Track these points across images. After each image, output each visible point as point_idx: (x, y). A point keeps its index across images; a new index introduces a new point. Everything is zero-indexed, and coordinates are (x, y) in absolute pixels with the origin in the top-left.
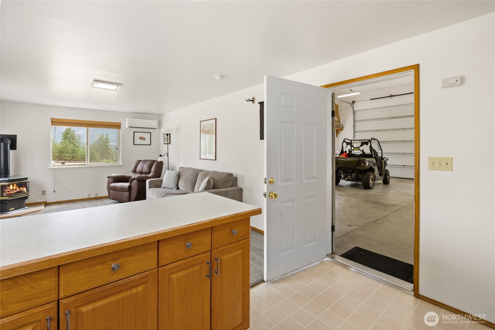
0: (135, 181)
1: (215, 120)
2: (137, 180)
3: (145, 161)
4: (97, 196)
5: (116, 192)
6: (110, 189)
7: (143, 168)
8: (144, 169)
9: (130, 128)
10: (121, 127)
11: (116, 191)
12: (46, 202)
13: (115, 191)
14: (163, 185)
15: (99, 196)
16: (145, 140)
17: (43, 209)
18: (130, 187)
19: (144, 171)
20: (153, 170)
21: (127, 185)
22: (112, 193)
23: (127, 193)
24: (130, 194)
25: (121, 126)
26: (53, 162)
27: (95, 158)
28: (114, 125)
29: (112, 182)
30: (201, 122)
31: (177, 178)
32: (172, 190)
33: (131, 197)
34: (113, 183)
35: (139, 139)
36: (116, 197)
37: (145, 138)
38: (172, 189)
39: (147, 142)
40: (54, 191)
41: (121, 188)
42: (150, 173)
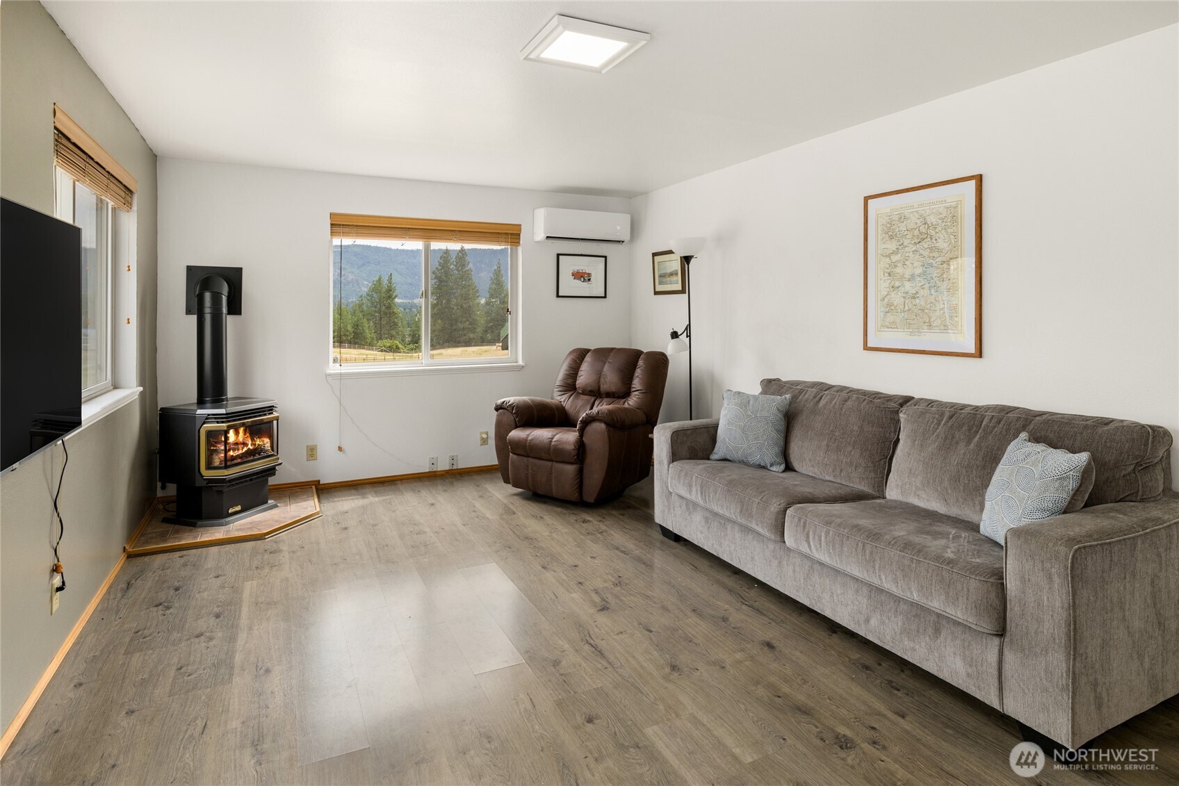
0: (599, 427)
1: (972, 184)
2: (607, 424)
3: (603, 354)
4: (455, 467)
5: (531, 460)
6: (504, 446)
7: (599, 374)
8: (607, 380)
9: (550, 241)
10: (519, 239)
11: (529, 456)
12: (319, 481)
13: (525, 459)
14: (720, 450)
15: (461, 465)
16: (589, 280)
17: (318, 513)
18: (581, 445)
19: (605, 387)
20: (637, 384)
21: (567, 437)
22: (512, 463)
23: (571, 469)
24: (580, 473)
25: (519, 235)
26: (333, 352)
27: (365, 338)
28: (501, 234)
29: (513, 424)
30: (866, 199)
31: (782, 426)
32: (763, 472)
33: (586, 482)
34: (516, 427)
35: (572, 278)
36: (530, 479)
37: (589, 275)
38: (764, 467)
39: (596, 287)
40: (340, 449)
41: (549, 448)
42: (626, 394)
